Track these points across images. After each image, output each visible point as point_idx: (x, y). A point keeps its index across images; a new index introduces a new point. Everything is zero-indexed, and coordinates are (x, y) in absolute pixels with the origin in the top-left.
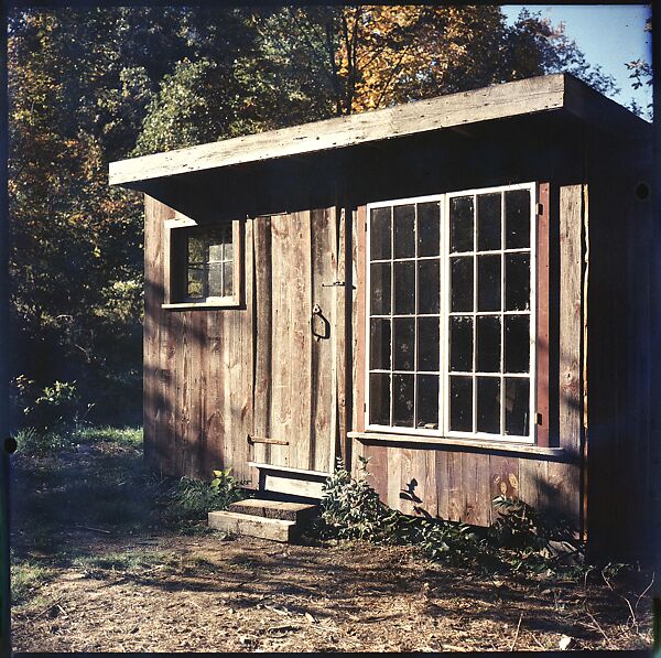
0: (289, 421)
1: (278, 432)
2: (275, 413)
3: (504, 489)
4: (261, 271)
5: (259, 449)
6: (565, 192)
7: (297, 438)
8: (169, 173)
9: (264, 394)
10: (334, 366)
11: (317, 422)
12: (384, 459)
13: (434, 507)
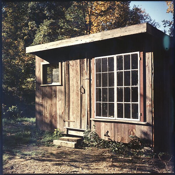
0: (75, 116)
1: (72, 119)
2: (71, 113)
3: (132, 133)
4: (67, 76)
5: (67, 123)
6: (147, 54)
7: (77, 120)
8: (42, 50)
9: (68, 108)
10: (86, 101)
11: (82, 116)
12: (100, 126)
13: (113, 138)
